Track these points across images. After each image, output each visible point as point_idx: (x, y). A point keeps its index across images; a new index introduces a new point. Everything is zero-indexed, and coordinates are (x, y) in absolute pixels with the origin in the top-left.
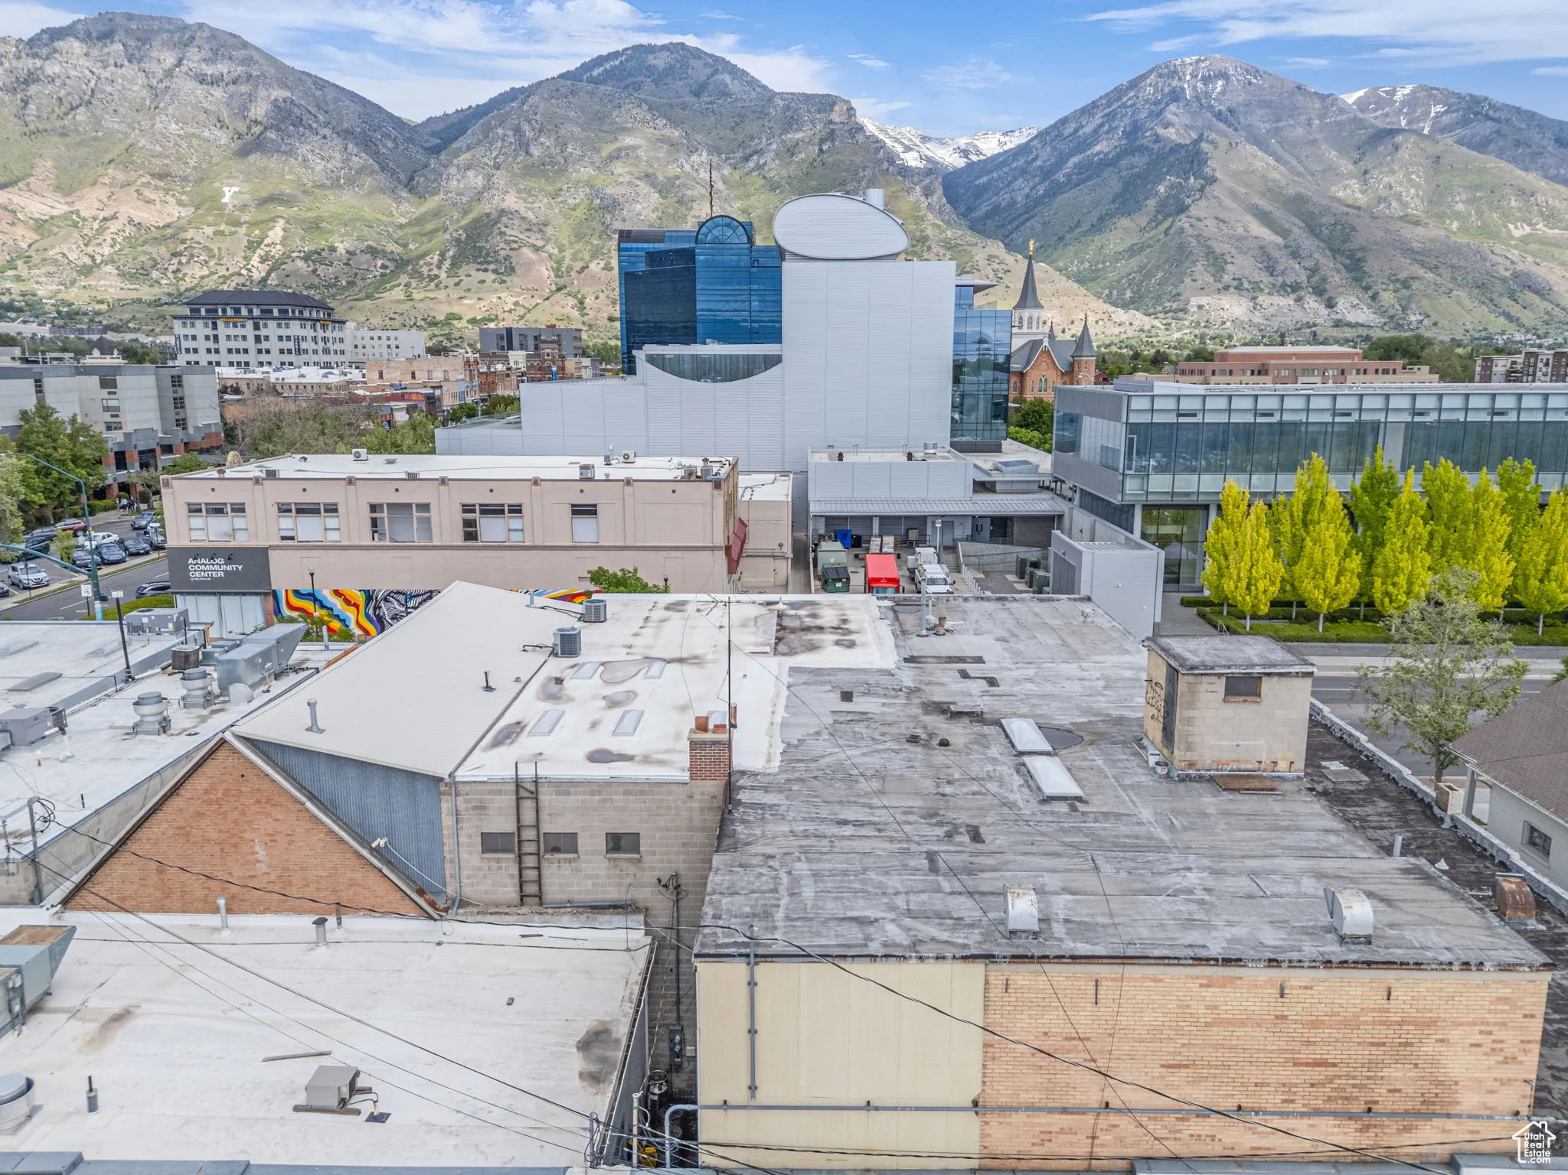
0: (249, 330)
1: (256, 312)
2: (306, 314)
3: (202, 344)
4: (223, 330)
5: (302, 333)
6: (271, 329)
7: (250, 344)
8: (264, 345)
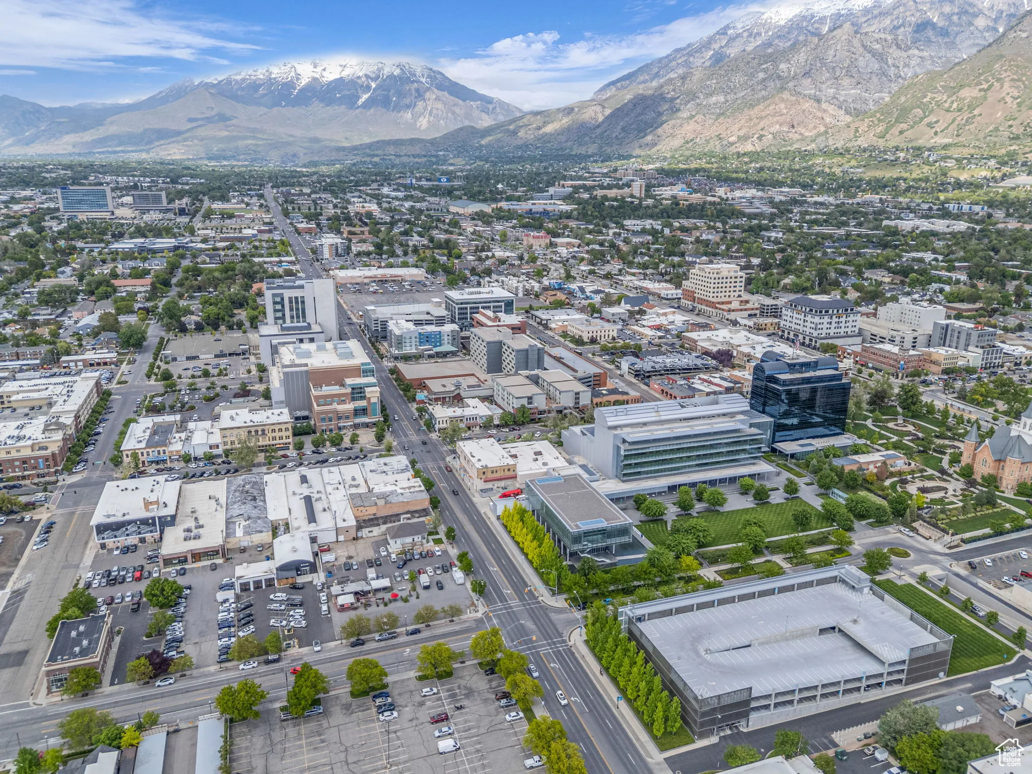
0: (802, 317)
1: (808, 309)
2: (830, 312)
3: (789, 319)
4: (795, 315)
5: (821, 321)
6: (809, 318)
7: (801, 322)
8: (806, 324)
